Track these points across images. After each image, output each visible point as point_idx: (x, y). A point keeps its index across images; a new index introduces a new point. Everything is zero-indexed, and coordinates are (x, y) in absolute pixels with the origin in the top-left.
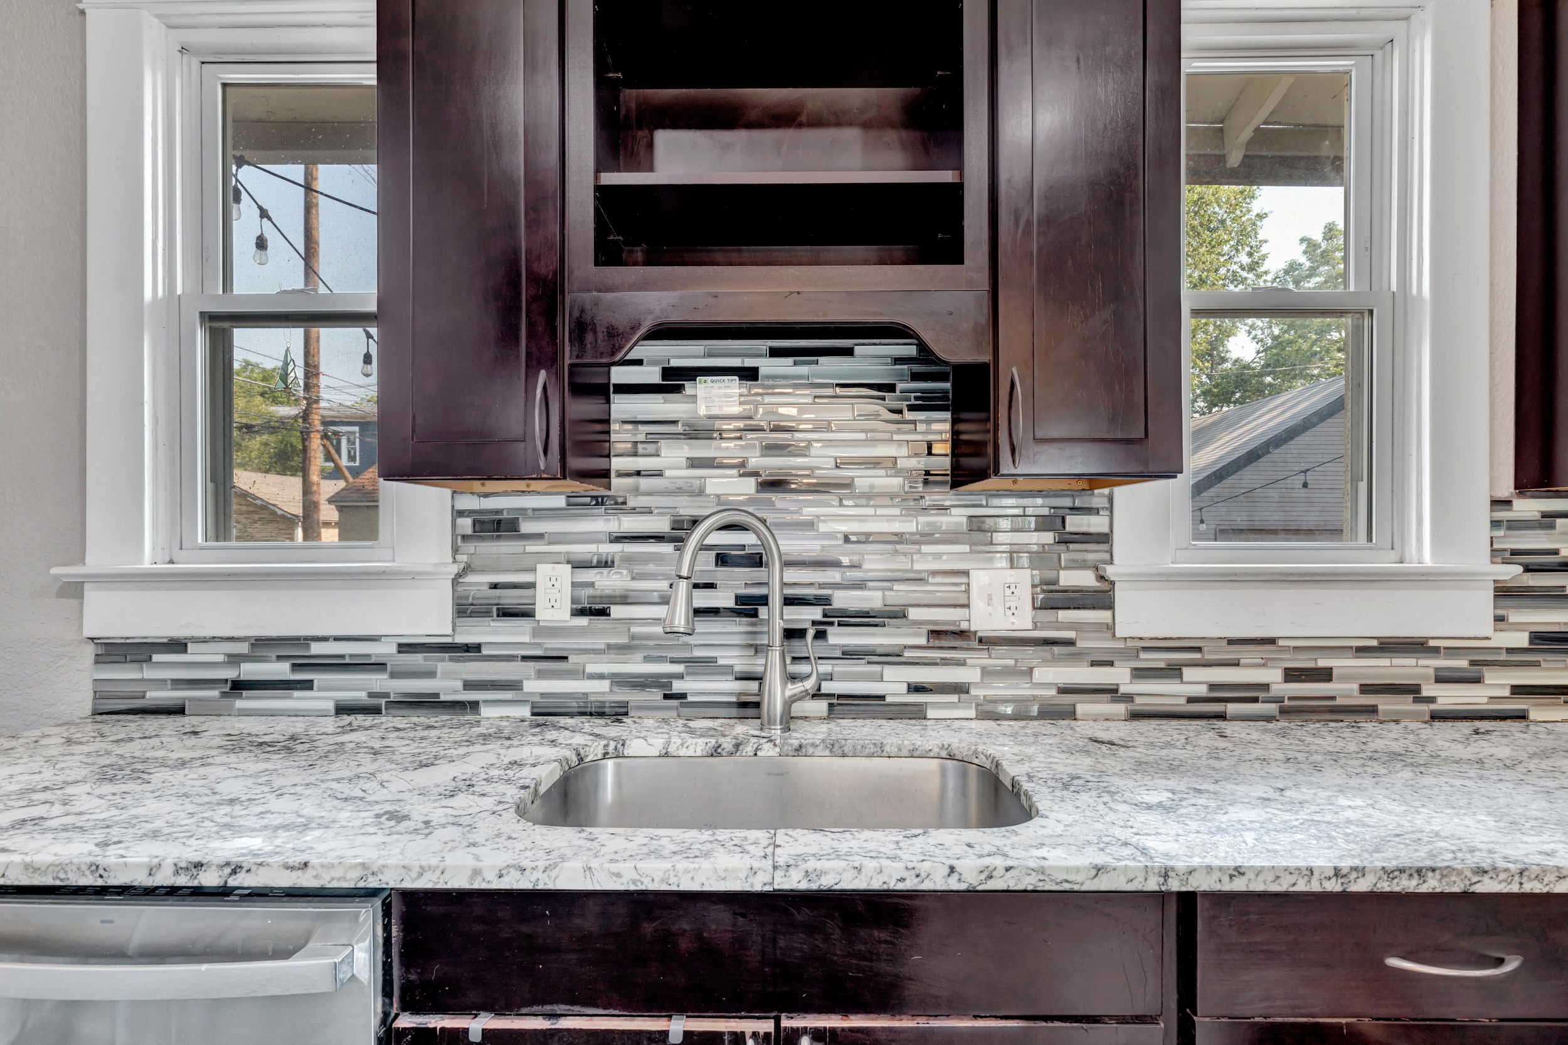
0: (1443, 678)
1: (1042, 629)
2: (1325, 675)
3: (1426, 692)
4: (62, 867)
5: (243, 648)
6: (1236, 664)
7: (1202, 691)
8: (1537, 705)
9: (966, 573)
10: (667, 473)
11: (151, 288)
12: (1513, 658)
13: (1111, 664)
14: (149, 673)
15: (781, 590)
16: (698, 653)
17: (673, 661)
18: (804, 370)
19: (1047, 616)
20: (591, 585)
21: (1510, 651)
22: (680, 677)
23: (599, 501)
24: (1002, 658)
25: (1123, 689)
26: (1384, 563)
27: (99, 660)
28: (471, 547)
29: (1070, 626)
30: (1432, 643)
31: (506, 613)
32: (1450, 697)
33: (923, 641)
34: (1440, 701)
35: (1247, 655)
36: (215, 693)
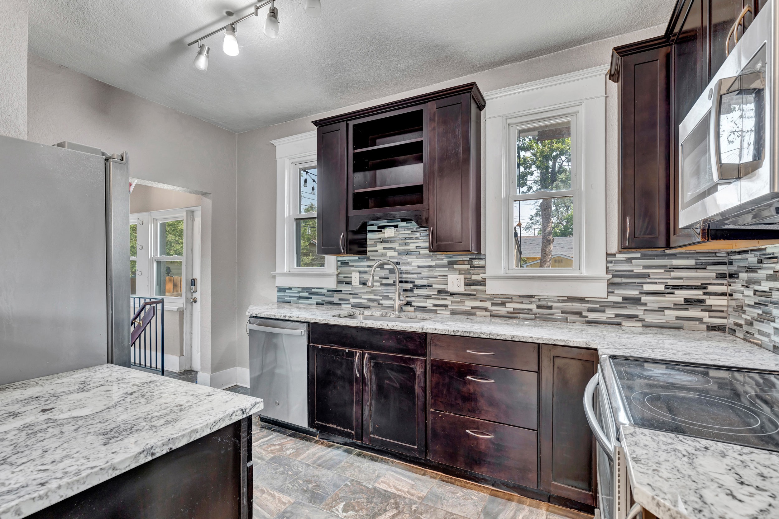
0: (590, 310)
1: (467, 291)
2: (550, 307)
3: (584, 314)
4: (270, 315)
5: (300, 290)
6: (522, 303)
7: (512, 310)
8: (625, 321)
9: (447, 276)
10: (379, 251)
11: (287, 214)
12: (616, 305)
13: (486, 301)
14: (286, 294)
15: (399, 279)
16: (385, 294)
17: (380, 296)
18: (409, 225)
19: (468, 287)
20: (363, 277)
21: (615, 303)
22: (381, 300)
23: (365, 258)
24: (457, 299)
25: (489, 308)
26: (576, 274)
27: (278, 291)
28: (340, 269)
29: (474, 290)
30: (586, 299)
31: (346, 283)
32: (592, 316)
33: (436, 293)
34: (589, 317)
35: (525, 300)
36: (296, 299)
